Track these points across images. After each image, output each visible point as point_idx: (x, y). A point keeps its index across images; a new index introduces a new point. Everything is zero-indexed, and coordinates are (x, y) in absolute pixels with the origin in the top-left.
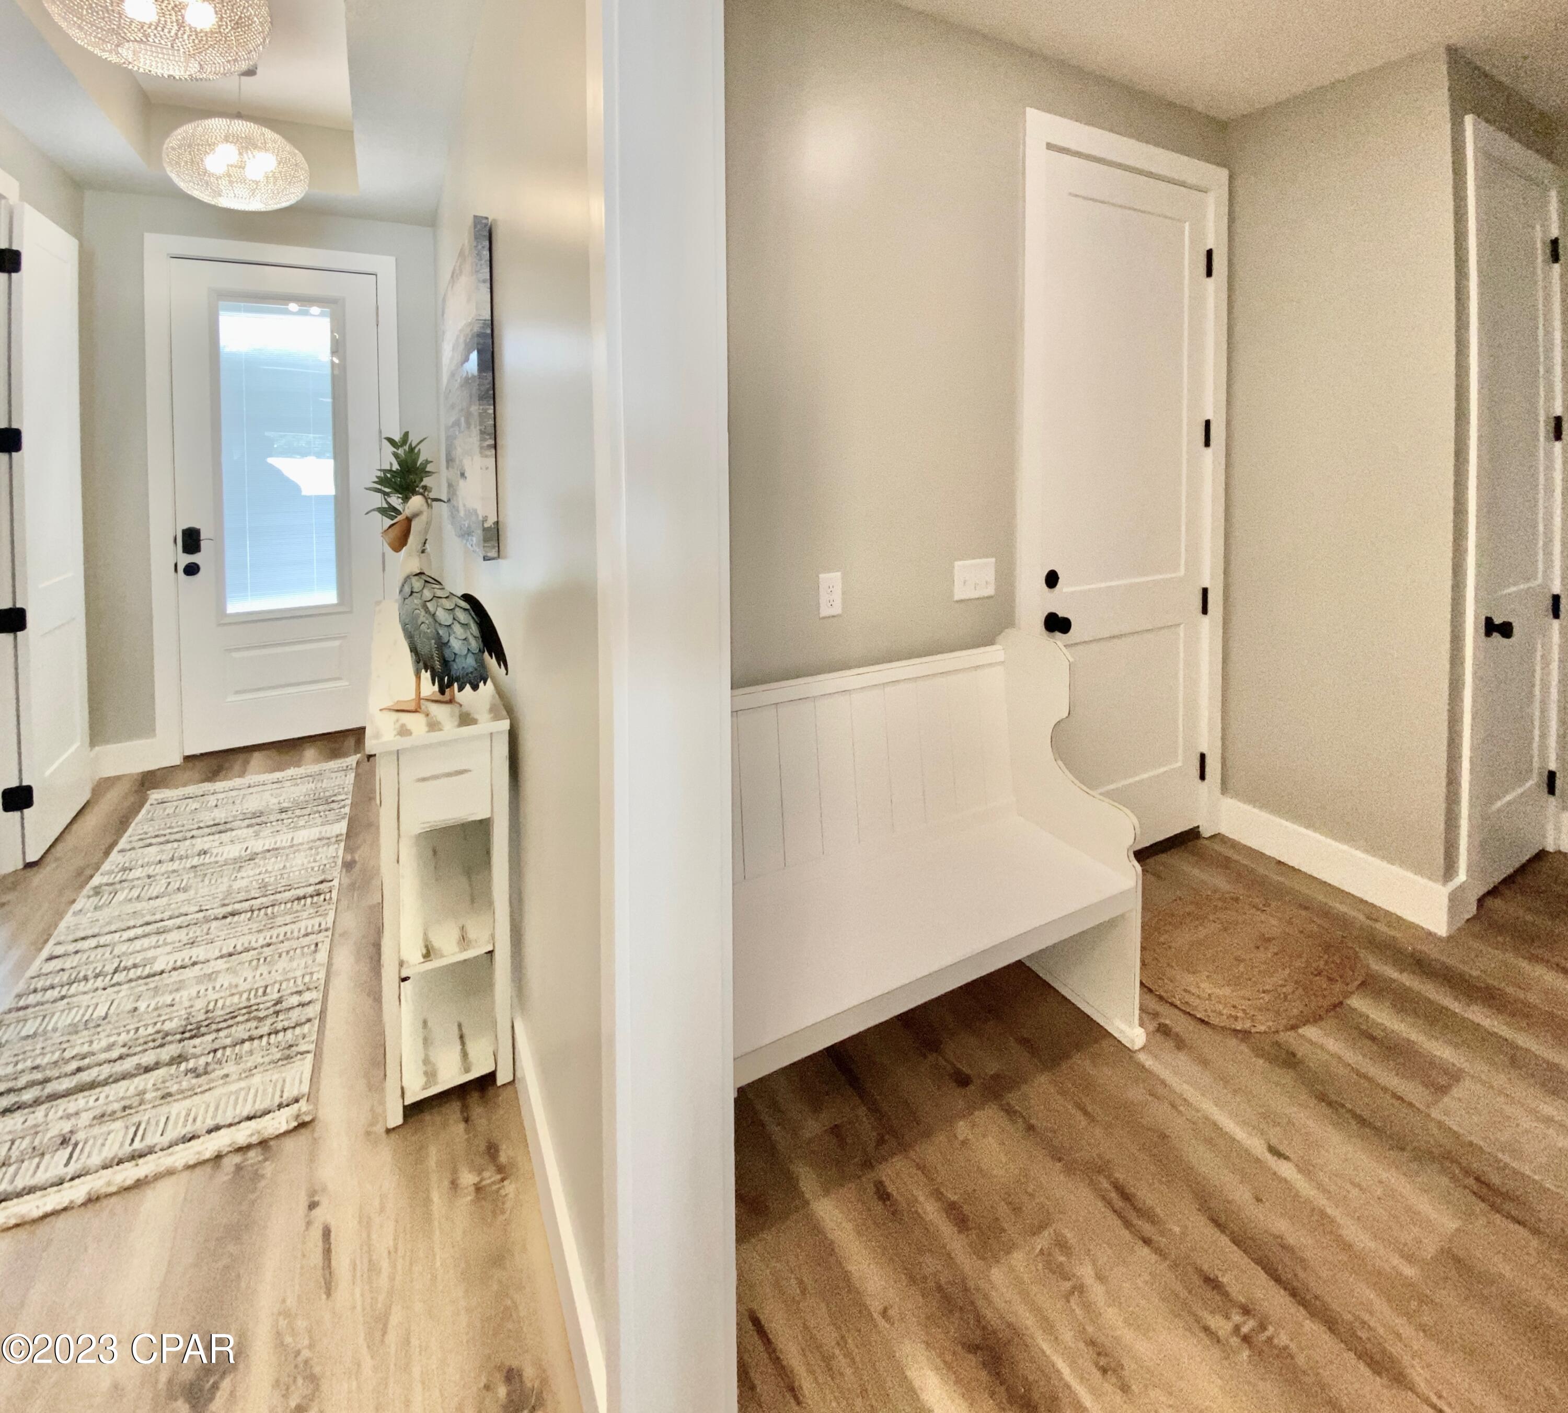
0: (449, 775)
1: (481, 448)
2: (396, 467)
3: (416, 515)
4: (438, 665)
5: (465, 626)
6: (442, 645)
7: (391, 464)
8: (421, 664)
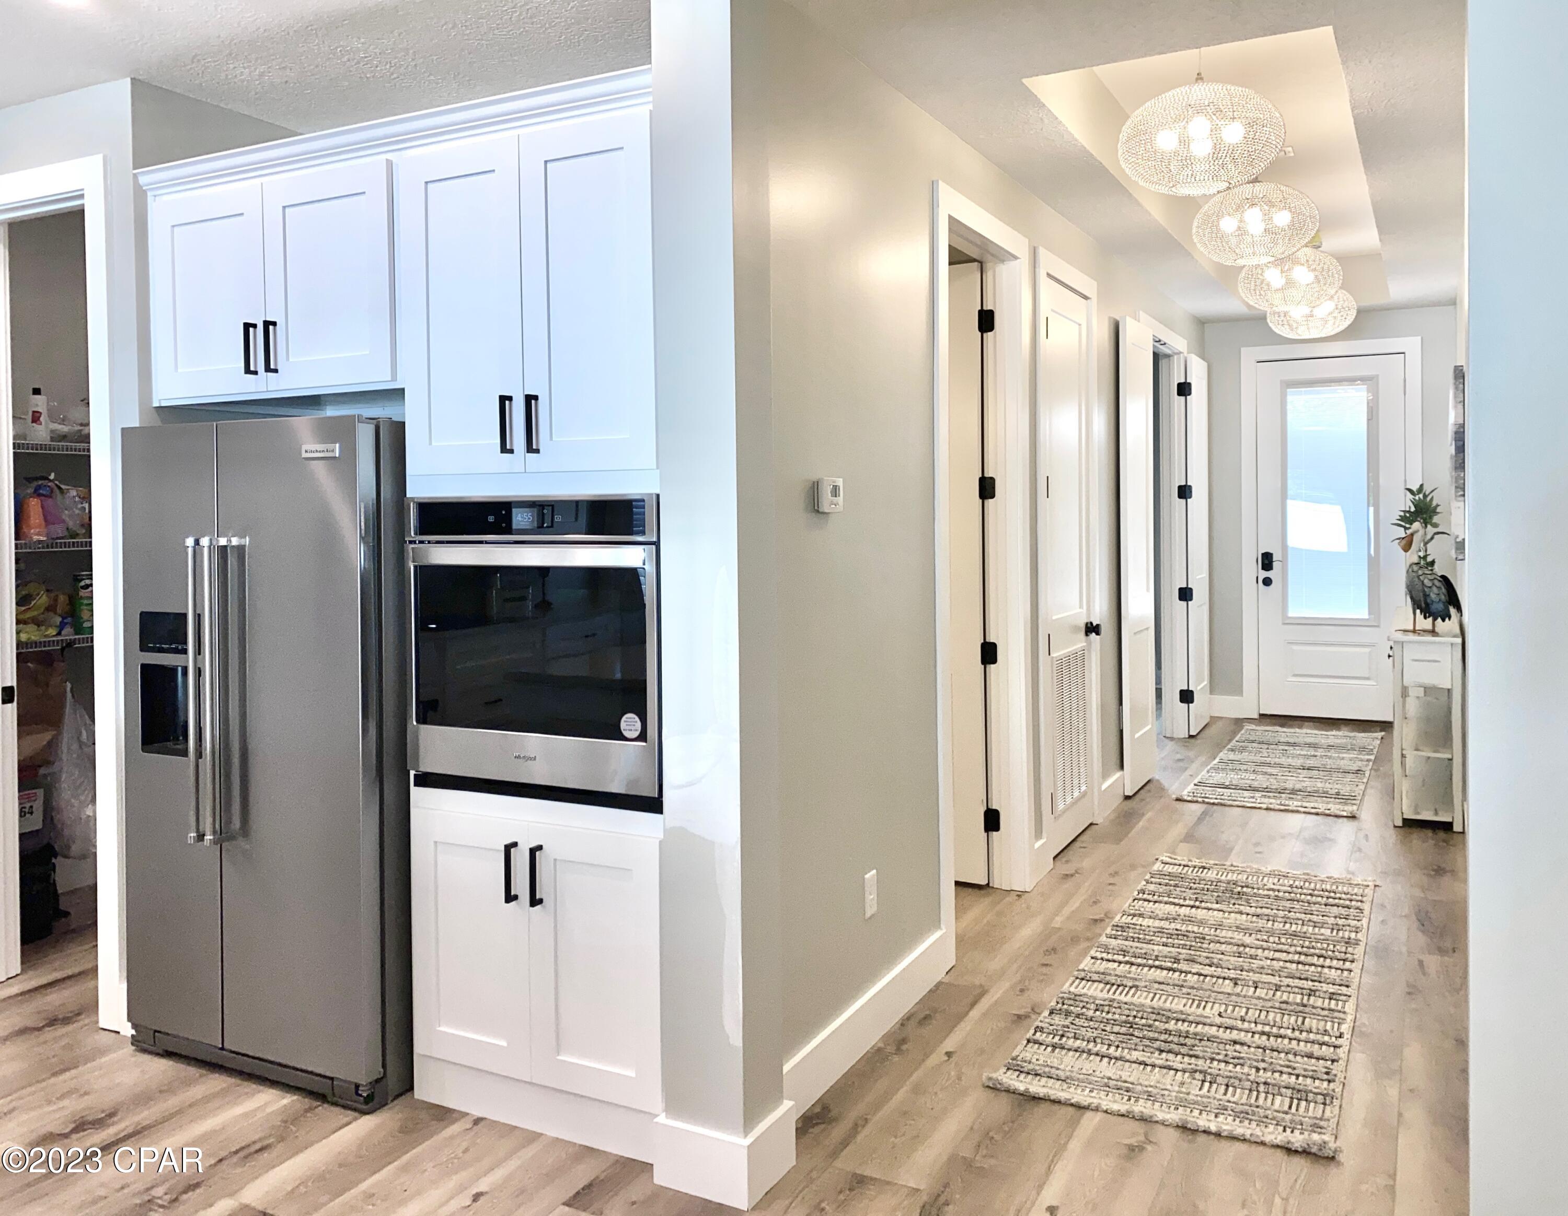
0: (1429, 661)
1: (1456, 496)
2: (1413, 509)
3: (1417, 532)
4: (1423, 605)
5: (1439, 588)
6: (1426, 596)
7: (1410, 507)
8: (1416, 606)
